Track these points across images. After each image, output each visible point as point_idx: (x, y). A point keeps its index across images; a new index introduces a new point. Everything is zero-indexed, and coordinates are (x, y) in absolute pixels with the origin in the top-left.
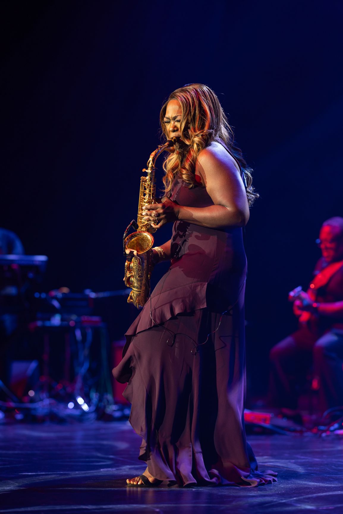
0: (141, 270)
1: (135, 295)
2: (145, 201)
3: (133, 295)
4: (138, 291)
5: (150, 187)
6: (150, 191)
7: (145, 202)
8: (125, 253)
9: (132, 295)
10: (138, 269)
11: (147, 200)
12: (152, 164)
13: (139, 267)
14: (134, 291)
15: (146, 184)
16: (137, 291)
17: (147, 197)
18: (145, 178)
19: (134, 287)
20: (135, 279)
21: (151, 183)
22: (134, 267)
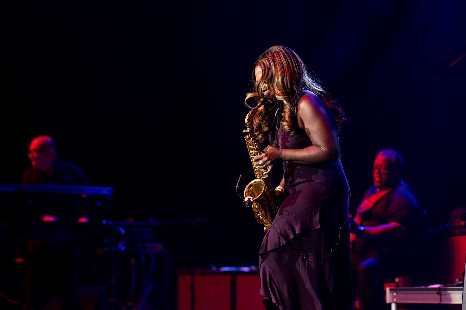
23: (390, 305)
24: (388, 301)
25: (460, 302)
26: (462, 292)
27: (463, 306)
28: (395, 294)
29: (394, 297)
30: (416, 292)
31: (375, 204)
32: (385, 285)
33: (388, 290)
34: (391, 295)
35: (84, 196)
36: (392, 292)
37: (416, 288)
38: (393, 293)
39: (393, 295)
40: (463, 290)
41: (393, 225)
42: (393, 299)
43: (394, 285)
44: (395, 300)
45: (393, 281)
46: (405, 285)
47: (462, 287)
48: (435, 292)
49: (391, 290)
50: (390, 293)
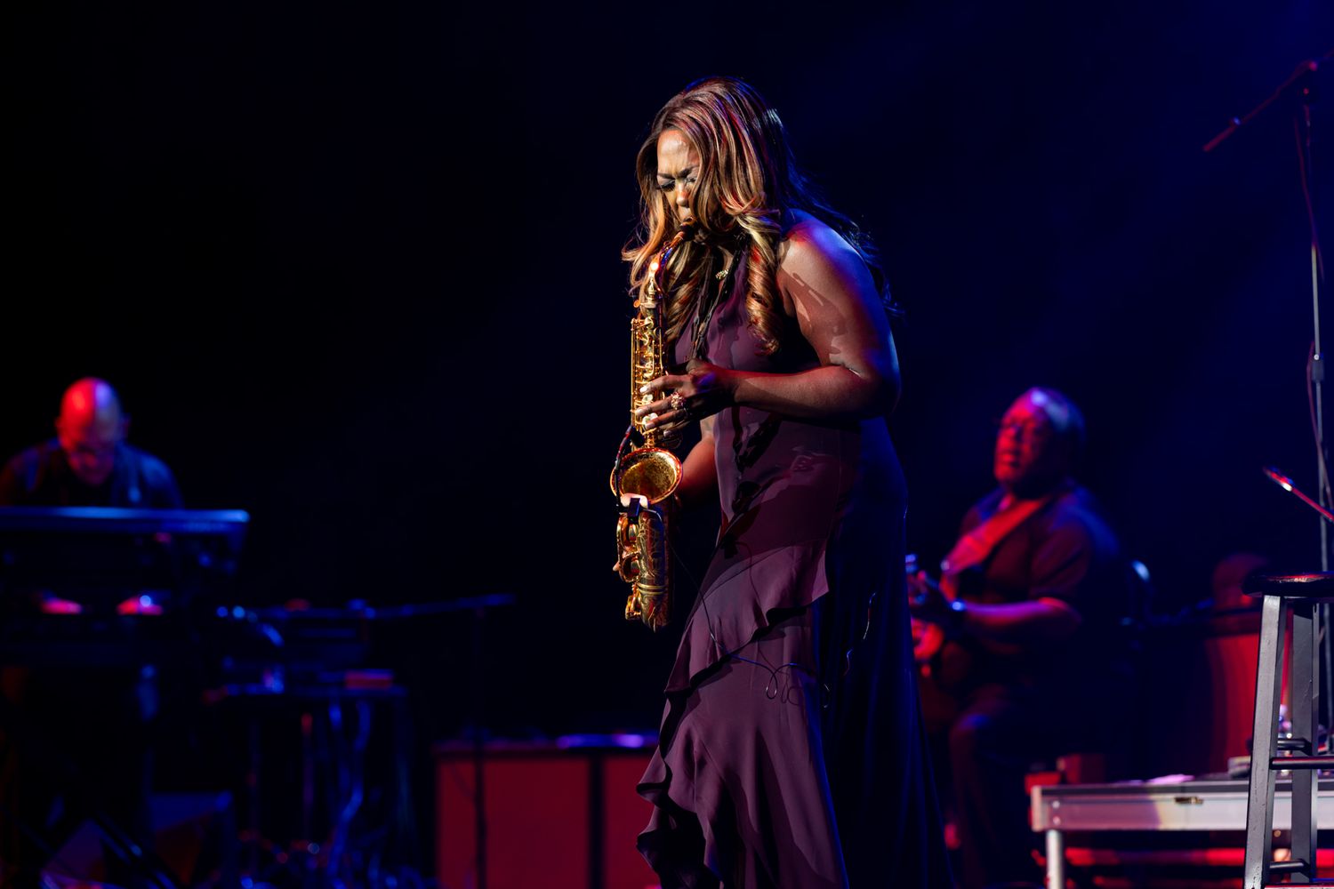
0: (656, 540)
1: (646, 601)
2: (646, 375)
3: (642, 601)
4: (654, 591)
5: (657, 342)
6: (656, 352)
7: (646, 379)
8: (621, 504)
9: (639, 599)
10: (651, 539)
11: (651, 374)
12: (655, 288)
13: (652, 533)
14: (643, 592)
15: (645, 337)
16: (648, 590)
17: (649, 365)
18: (643, 322)
19: (642, 581)
20: (642, 562)
21: (657, 332)
22: (640, 535)
23: (1042, 836)
24: (1038, 825)
25: (1242, 825)
26: (1246, 795)
27: (1249, 836)
28: (1056, 805)
29: (1054, 813)
30: (1117, 797)
31: (996, 550)
32: (1029, 779)
33: (1036, 792)
34: (1047, 807)
35: (163, 538)
36: (1048, 798)
37: (1116, 785)
38: (1050, 803)
39: (1051, 808)
40: (1248, 789)
41: (1047, 604)
42: (1051, 819)
43: (1055, 777)
44: (1057, 821)
45: (1051, 767)
46: (1086, 778)
47: (1247, 782)
48: (1172, 796)
49: (1044, 793)
50: (1043, 801)
